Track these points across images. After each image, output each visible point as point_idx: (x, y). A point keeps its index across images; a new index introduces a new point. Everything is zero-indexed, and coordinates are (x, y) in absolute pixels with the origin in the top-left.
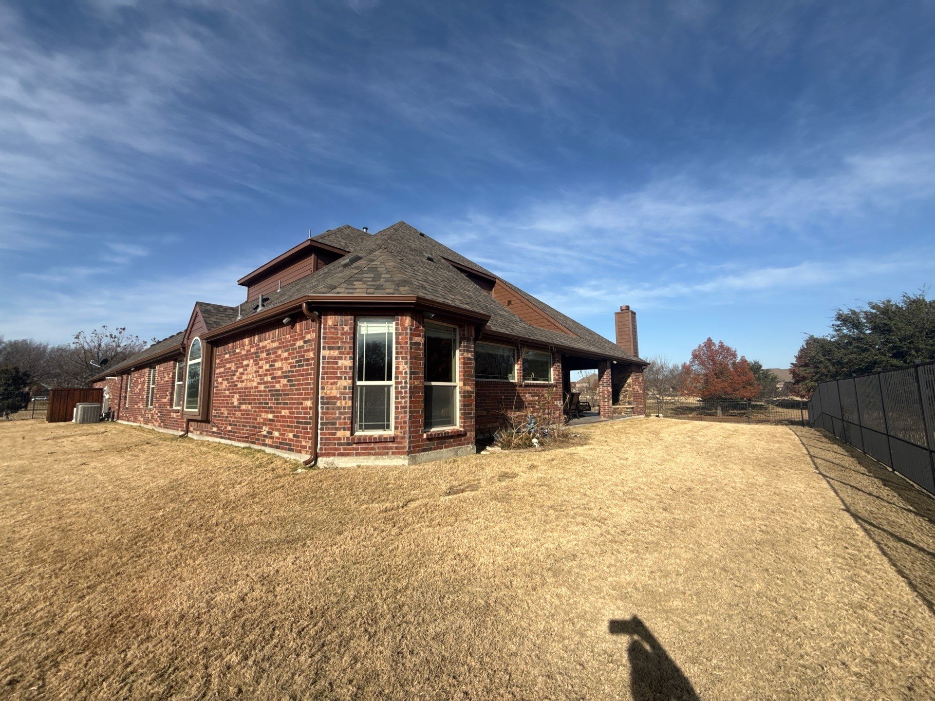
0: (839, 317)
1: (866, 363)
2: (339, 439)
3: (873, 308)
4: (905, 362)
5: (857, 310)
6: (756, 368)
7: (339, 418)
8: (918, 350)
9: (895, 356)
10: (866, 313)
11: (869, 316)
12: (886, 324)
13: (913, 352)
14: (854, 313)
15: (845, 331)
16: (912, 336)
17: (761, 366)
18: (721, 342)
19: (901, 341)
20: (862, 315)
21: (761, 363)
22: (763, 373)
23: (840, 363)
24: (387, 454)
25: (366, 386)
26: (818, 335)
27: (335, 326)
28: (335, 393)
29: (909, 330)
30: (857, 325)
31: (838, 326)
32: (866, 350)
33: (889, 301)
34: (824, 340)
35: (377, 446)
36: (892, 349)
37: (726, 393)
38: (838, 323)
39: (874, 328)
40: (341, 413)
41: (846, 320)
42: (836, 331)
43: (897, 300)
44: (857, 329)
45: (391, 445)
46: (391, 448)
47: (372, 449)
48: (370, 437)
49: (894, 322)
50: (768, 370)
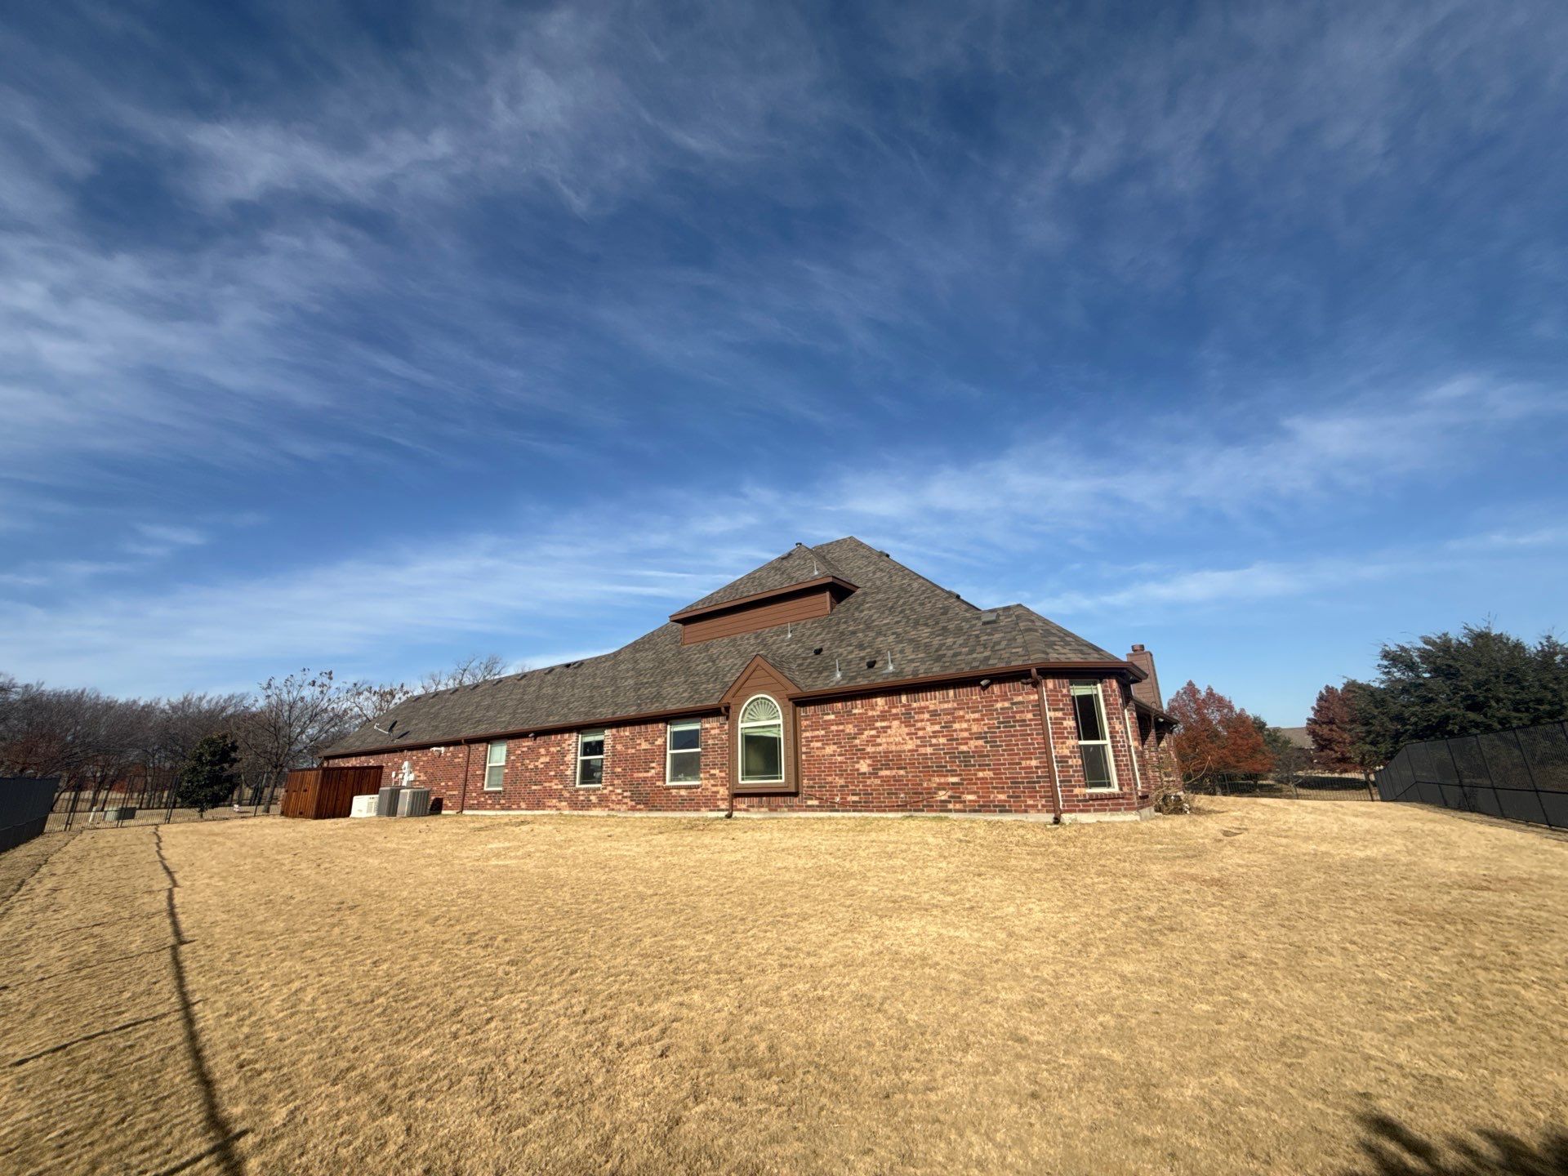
0: (1386, 655)
1: (1436, 717)
2: (1077, 796)
3: (1426, 642)
4: (1485, 715)
5: (1407, 646)
6: (1260, 726)
7: (1073, 776)
8: (1498, 701)
9: (1468, 708)
10: (1419, 649)
11: (1425, 656)
12: (1450, 666)
13: (1493, 703)
14: (1403, 649)
15: (1398, 675)
16: (1487, 682)
17: (1265, 724)
18: (1209, 688)
19: (1475, 689)
20: (1415, 654)
21: (1264, 718)
22: (1269, 735)
23: (1399, 718)
24: (1120, 810)
25: (1085, 746)
26: (1362, 680)
27: (1055, 689)
28: (1066, 752)
29: (1481, 674)
30: (1411, 666)
31: (1386, 667)
32: (1431, 700)
33: (1445, 635)
34: (1369, 686)
35: (1110, 802)
36: (1464, 699)
37: (1227, 765)
38: (1386, 663)
39: (1436, 671)
40: (1074, 771)
41: (1395, 658)
42: (1384, 673)
43: (1457, 634)
44: (1412, 671)
45: (1121, 801)
46: (1122, 804)
47: (1107, 805)
48: (1101, 794)
49: (1460, 663)
50: (1276, 730)
